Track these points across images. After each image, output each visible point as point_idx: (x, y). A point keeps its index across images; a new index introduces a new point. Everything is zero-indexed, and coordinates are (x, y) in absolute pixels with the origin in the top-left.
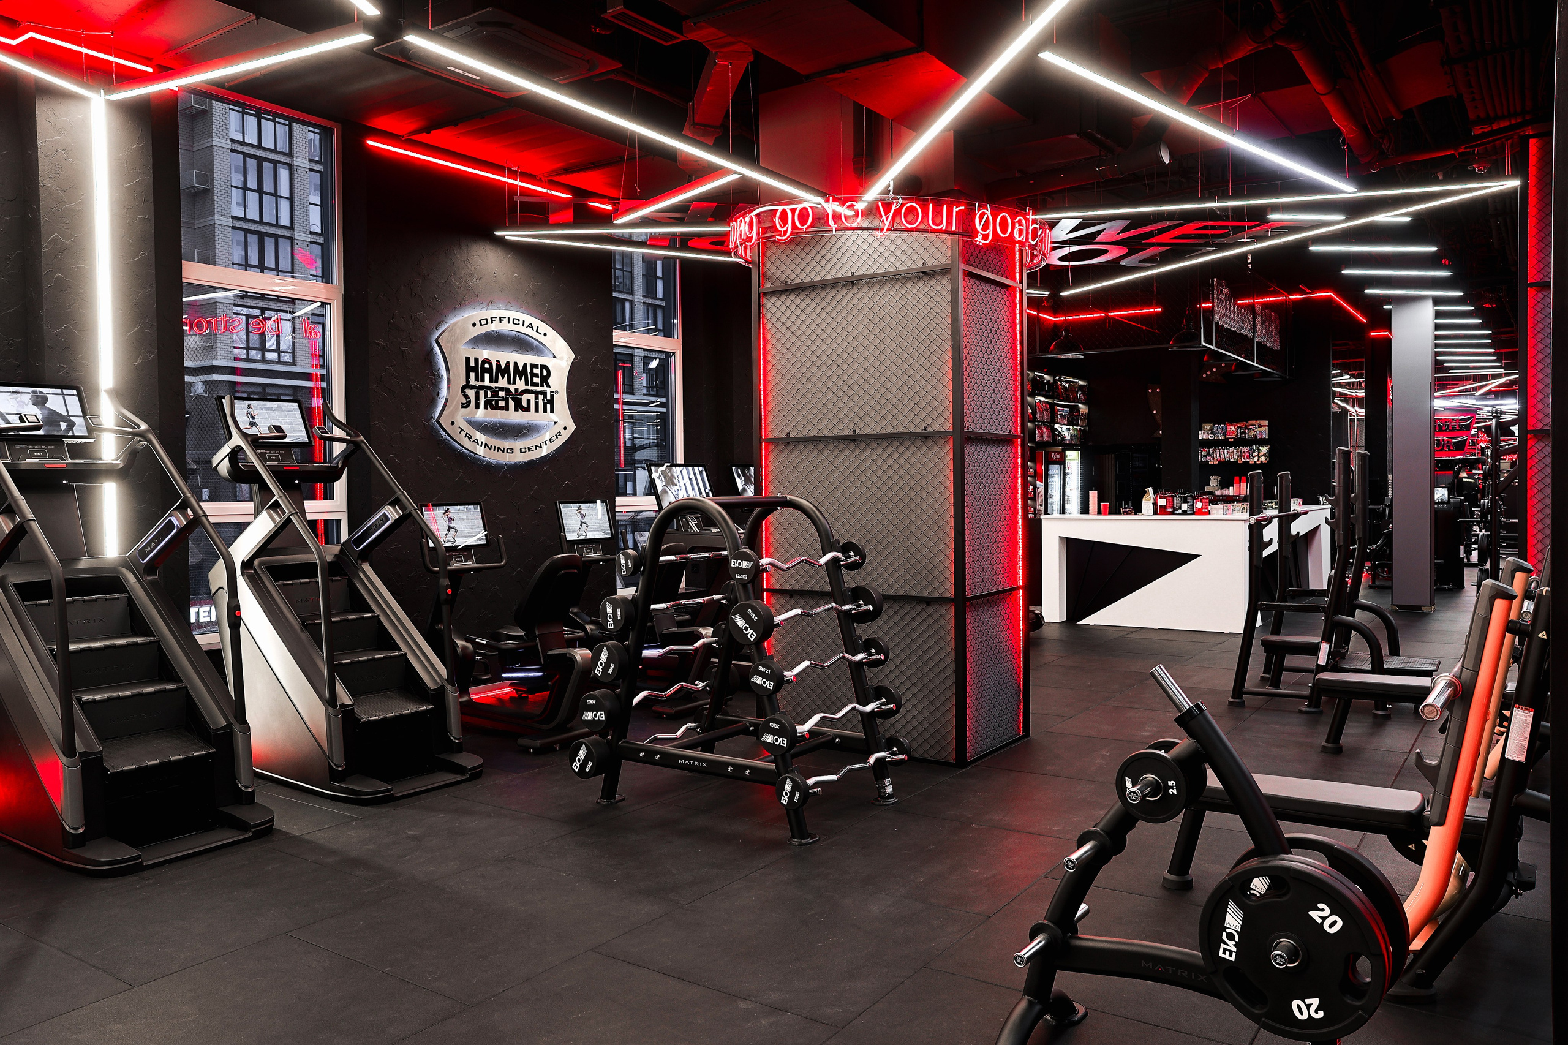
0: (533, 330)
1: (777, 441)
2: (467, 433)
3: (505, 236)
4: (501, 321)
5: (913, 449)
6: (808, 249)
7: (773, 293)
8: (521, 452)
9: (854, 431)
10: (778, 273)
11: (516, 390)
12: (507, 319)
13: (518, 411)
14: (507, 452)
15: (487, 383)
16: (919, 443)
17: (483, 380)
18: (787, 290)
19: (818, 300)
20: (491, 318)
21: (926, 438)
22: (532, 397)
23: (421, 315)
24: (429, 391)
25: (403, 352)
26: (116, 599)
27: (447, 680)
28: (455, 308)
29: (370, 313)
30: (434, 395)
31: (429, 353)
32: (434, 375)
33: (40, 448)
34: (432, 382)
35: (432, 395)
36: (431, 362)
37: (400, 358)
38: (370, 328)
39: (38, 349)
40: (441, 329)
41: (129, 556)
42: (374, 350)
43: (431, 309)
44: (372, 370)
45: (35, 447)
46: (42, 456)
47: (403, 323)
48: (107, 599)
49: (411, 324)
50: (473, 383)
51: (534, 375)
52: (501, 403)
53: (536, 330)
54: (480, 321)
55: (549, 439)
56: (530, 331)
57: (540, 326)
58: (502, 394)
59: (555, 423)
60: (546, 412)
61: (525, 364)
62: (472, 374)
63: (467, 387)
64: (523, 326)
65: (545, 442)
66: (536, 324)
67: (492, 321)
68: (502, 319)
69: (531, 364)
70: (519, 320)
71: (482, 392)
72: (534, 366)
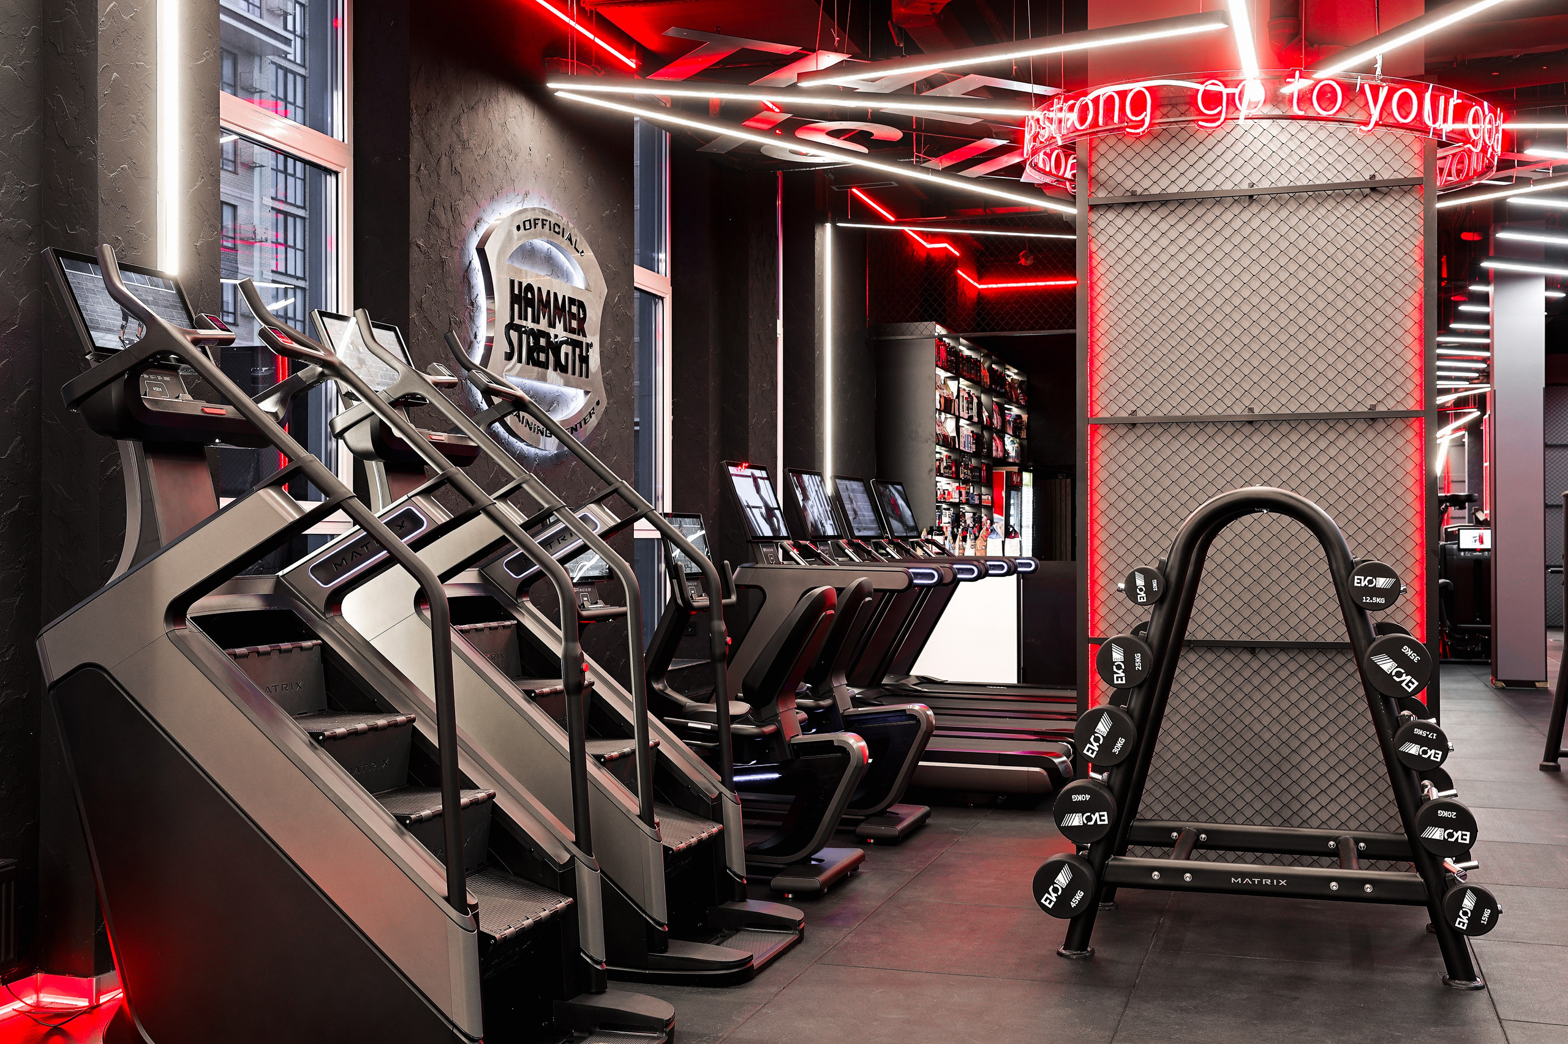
0: (571, 244)
1: (1113, 424)
3: (557, 90)
4: (543, 225)
5: (1352, 435)
6: (1174, 145)
7: (1109, 207)
9: (1251, 410)
10: (1120, 177)
11: (556, 338)
12: (548, 222)
13: (557, 371)
15: (529, 324)
16: (1361, 426)
17: (526, 319)
18: (1134, 203)
19: (1190, 219)
20: (535, 220)
21: (1374, 420)
22: (569, 349)
23: (461, 205)
24: (467, 330)
25: (443, 262)
26: (310, 649)
27: (723, 783)
28: (492, 198)
29: (412, 196)
30: (472, 337)
31: (467, 270)
32: (472, 304)
33: (156, 380)
34: (470, 316)
35: (470, 337)
36: (469, 283)
37: (440, 272)
38: (411, 219)
39: (72, 205)
40: (482, 231)
41: (283, 576)
42: (415, 255)
43: (470, 197)
44: (412, 288)
45: (152, 377)
46: (162, 393)
47: (444, 215)
48: (301, 648)
49: (451, 219)
50: (517, 321)
51: (573, 316)
52: (542, 357)
53: (574, 244)
54: (524, 222)
55: (584, 419)
56: (568, 245)
57: (578, 239)
58: (543, 342)
59: (587, 393)
60: (581, 375)
61: (564, 297)
62: (516, 306)
63: (511, 326)
64: (563, 236)
65: (580, 423)
66: (576, 235)
67: (536, 224)
68: (545, 222)
69: (569, 298)
70: (559, 227)
71: (524, 337)
72: (572, 301)
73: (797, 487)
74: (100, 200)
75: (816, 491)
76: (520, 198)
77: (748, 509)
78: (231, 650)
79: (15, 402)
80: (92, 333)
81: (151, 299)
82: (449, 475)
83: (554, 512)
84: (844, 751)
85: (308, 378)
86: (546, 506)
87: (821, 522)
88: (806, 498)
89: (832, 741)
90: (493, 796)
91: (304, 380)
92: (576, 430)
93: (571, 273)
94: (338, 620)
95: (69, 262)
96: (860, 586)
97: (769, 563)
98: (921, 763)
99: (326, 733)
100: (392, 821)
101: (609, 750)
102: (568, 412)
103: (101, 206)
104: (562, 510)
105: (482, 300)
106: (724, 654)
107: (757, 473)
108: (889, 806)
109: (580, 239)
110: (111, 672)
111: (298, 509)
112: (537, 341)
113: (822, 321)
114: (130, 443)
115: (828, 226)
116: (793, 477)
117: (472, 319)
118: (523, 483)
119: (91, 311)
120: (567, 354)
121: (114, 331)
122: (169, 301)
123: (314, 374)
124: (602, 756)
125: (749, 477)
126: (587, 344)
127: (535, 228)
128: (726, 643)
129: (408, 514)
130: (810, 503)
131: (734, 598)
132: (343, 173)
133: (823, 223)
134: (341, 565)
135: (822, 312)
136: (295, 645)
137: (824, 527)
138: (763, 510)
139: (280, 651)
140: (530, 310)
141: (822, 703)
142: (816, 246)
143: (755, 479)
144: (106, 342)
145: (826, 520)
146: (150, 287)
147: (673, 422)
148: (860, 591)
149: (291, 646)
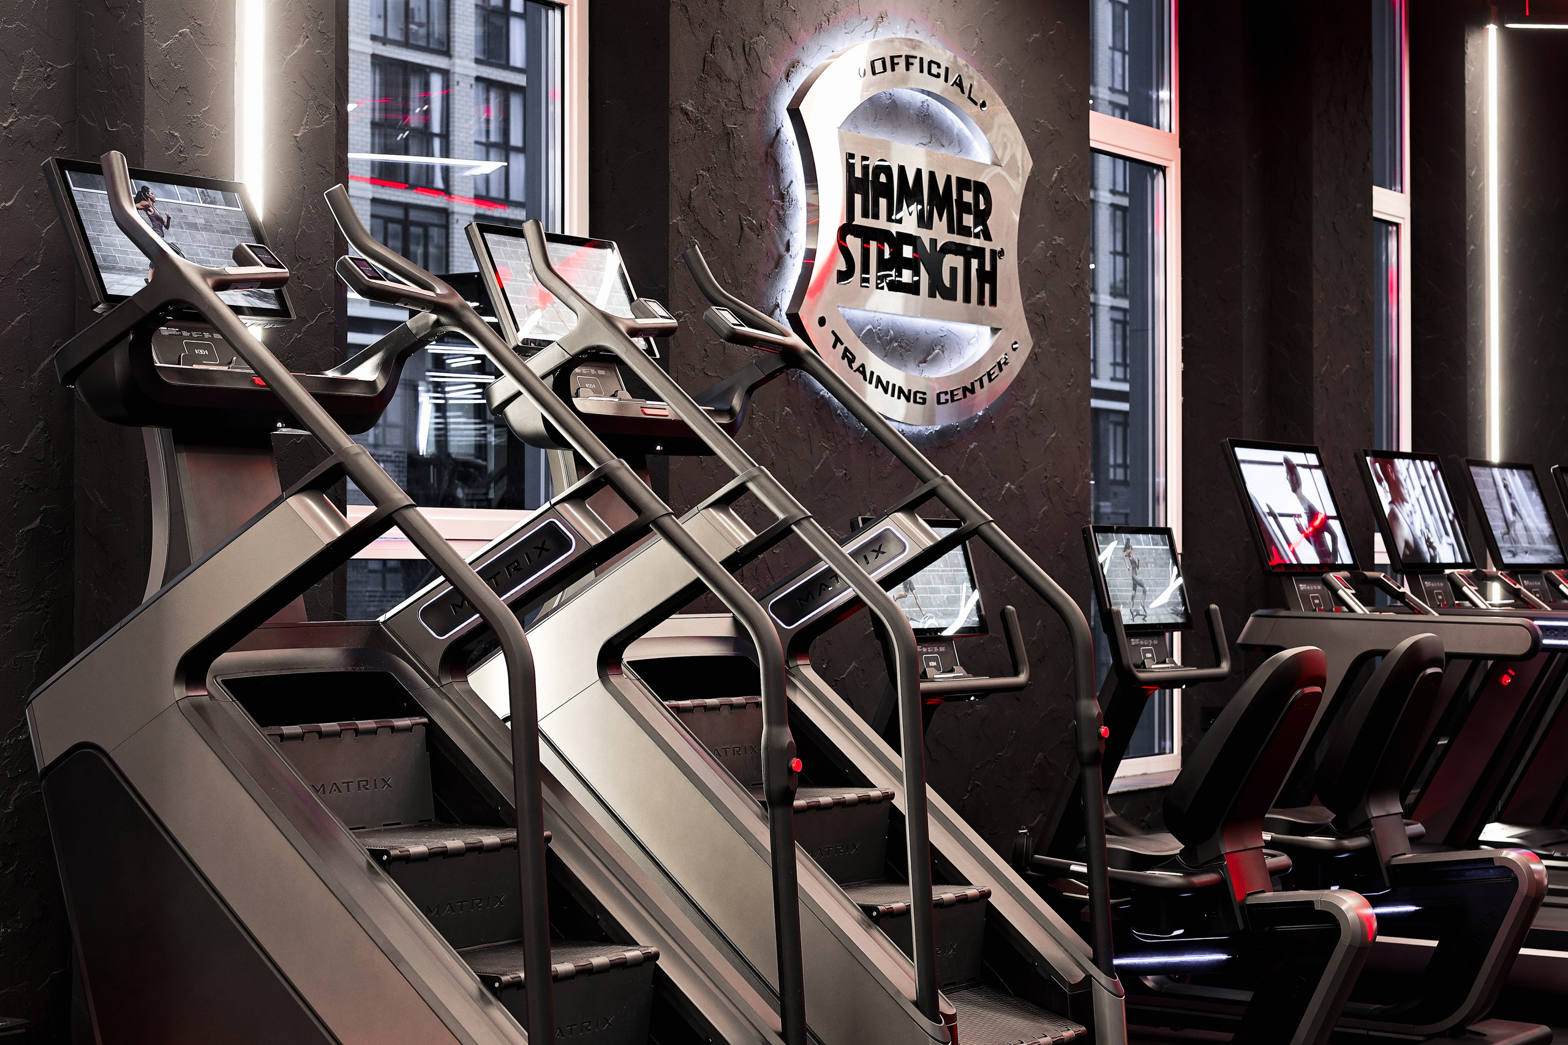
0: (963, 92)
2: (846, 350)
4: (908, 65)
8: (939, 402)
11: (933, 242)
12: (918, 60)
13: (935, 297)
14: (915, 402)
15: (882, 223)
17: (876, 216)
20: (892, 58)
22: (958, 261)
23: (761, 43)
24: (773, 238)
25: (728, 134)
26: (408, 729)
27: (1095, 961)
28: (819, 28)
29: (673, 34)
30: (782, 249)
31: (774, 141)
32: (782, 197)
33: (202, 338)
34: (779, 215)
35: (777, 248)
36: (777, 164)
37: (724, 149)
38: (672, 70)
39: (113, 91)
40: (797, 81)
41: (384, 622)
42: (678, 126)
43: (777, 30)
44: (674, 177)
45: (194, 334)
46: (210, 358)
47: (730, 61)
48: (393, 729)
49: (742, 65)
50: (859, 220)
51: (964, 208)
52: (907, 276)
53: (967, 91)
54: (873, 63)
55: (989, 373)
56: (956, 94)
57: (975, 84)
58: (908, 252)
59: (995, 331)
60: (981, 301)
61: (949, 178)
62: (858, 198)
63: (847, 229)
64: (946, 80)
65: (981, 380)
66: (971, 78)
67: (893, 65)
68: (911, 60)
69: (958, 179)
70: (939, 66)
71: (873, 245)
72: (963, 184)
73: (1380, 481)
74: (146, 80)
75: (1423, 488)
76: (869, 24)
77: (1271, 519)
78: (274, 729)
79: (36, 374)
80: (103, 275)
81: (203, 221)
82: (607, 470)
83: (793, 527)
84: (1330, 919)
85: (419, 329)
86: (781, 516)
87: (1428, 541)
88: (1398, 496)
89: (1311, 903)
90: (656, 956)
91: (414, 332)
92: (972, 391)
93: (967, 138)
94: (458, 687)
95: (78, 176)
96: (1415, 646)
97: (1309, 608)
98: (1523, 951)
99: (392, 852)
100: (472, 984)
101: (888, 899)
102: (962, 361)
103: (148, 90)
104: (805, 523)
105: (799, 190)
106: (1096, 754)
107: (1297, 458)
108: (1470, 1019)
109: (979, 82)
110: (112, 755)
111: (340, 522)
112: (897, 251)
113: (1480, 194)
114: (156, 431)
115: (1492, 29)
116: (1373, 464)
117: (782, 221)
118: (748, 481)
119: (105, 244)
120: (953, 271)
121: (139, 272)
122: (229, 223)
123: (427, 323)
124: (875, 908)
125: (1281, 464)
126: (993, 252)
127: (893, 69)
128: (1100, 736)
129: (551, 528)
130: (1407, 507)
131: (1225, 667)
132: (572, 5)
133: (1480, 23)
134: (461, 607)
135: (1480, 177)
136: (383, 724)
137: (1434, 549)
138: (1304, 521)
139: (357, 731)
140: (883, 202)
141: (1347, 843)
142: (1467, 65)
143: (1291, 469)
144: (122, 287)
145: (1440, 538)
146: (202, 204)
147: (1184, 373)
148: (1415, 657)
149: (374, 725)
